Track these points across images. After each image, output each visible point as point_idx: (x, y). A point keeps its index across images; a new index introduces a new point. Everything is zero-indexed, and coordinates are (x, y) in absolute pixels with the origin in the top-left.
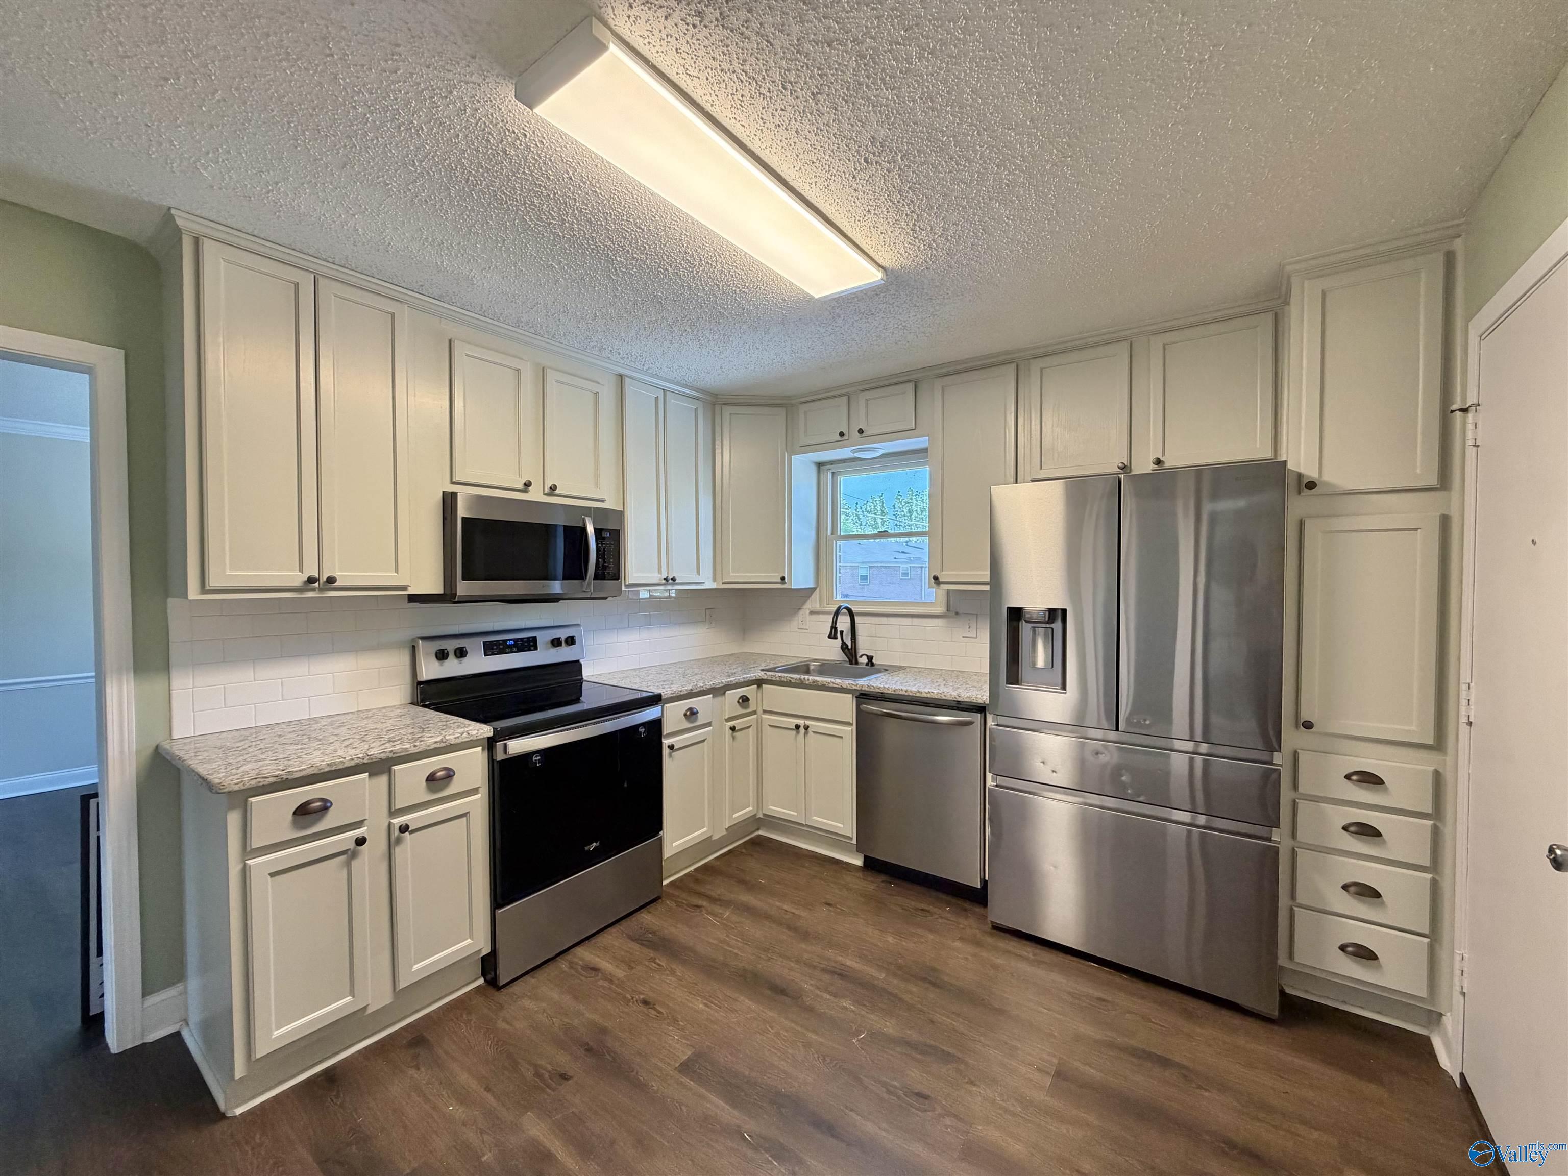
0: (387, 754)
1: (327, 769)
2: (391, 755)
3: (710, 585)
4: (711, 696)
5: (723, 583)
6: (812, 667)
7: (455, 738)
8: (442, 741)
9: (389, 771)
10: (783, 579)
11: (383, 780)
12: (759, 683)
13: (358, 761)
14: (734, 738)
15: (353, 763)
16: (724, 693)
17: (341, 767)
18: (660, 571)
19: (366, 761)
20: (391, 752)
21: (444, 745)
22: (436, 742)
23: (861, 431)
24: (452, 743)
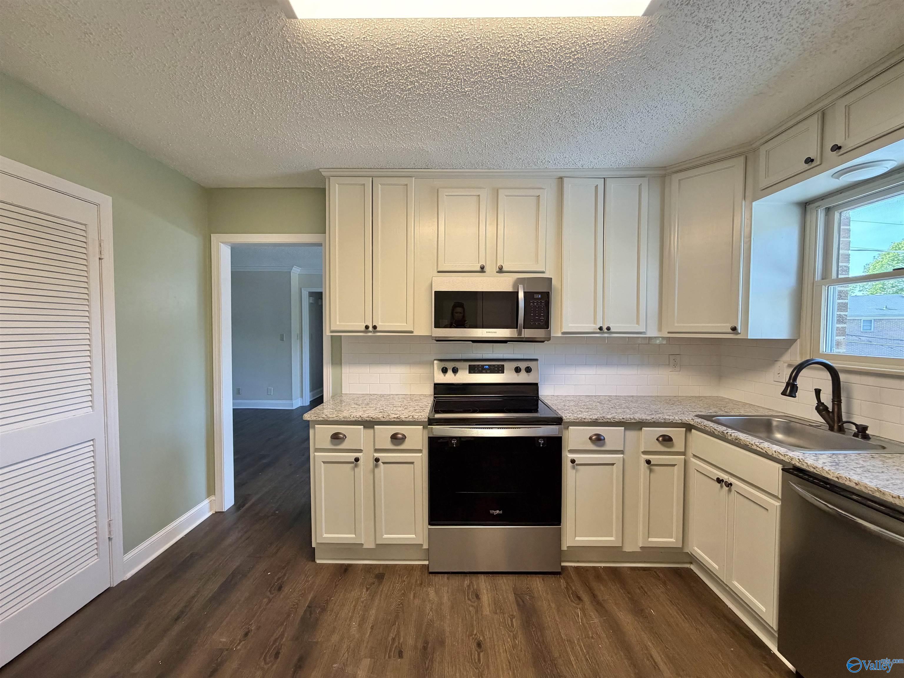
0: (370, 419)
1: (343, 419)
2: (372, 420)
3: (652, 333)
4: (623, 428)
5: (669, 333)
6: (775, 423)
7: (405, 418)
8: (397, 418)
9: (373, 428)
10: (734, 329)
11: (371, 431)
12: (689, 427)
13: (356, 419)
14: (651, 471)
15: (354, 419)
16: (641, 429)
17: (349, 420)
18: (595, 323)
19: (360, 419)
20: (372, 418)
21: (399, 420)
22: (394, 418)
23: (836, 148)
24: (404, 420)
